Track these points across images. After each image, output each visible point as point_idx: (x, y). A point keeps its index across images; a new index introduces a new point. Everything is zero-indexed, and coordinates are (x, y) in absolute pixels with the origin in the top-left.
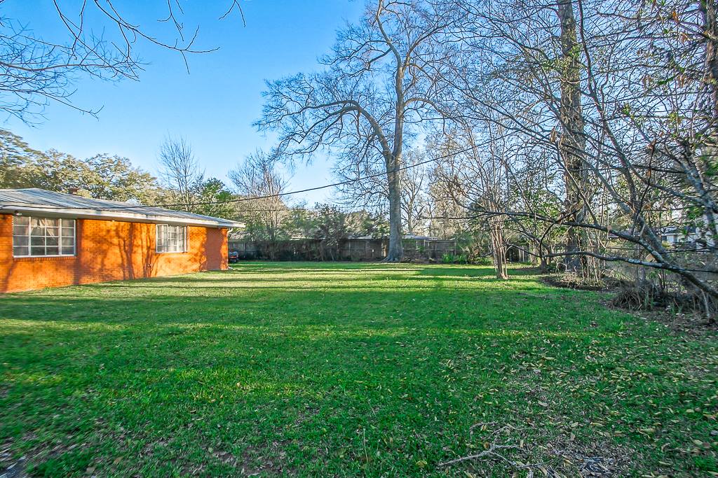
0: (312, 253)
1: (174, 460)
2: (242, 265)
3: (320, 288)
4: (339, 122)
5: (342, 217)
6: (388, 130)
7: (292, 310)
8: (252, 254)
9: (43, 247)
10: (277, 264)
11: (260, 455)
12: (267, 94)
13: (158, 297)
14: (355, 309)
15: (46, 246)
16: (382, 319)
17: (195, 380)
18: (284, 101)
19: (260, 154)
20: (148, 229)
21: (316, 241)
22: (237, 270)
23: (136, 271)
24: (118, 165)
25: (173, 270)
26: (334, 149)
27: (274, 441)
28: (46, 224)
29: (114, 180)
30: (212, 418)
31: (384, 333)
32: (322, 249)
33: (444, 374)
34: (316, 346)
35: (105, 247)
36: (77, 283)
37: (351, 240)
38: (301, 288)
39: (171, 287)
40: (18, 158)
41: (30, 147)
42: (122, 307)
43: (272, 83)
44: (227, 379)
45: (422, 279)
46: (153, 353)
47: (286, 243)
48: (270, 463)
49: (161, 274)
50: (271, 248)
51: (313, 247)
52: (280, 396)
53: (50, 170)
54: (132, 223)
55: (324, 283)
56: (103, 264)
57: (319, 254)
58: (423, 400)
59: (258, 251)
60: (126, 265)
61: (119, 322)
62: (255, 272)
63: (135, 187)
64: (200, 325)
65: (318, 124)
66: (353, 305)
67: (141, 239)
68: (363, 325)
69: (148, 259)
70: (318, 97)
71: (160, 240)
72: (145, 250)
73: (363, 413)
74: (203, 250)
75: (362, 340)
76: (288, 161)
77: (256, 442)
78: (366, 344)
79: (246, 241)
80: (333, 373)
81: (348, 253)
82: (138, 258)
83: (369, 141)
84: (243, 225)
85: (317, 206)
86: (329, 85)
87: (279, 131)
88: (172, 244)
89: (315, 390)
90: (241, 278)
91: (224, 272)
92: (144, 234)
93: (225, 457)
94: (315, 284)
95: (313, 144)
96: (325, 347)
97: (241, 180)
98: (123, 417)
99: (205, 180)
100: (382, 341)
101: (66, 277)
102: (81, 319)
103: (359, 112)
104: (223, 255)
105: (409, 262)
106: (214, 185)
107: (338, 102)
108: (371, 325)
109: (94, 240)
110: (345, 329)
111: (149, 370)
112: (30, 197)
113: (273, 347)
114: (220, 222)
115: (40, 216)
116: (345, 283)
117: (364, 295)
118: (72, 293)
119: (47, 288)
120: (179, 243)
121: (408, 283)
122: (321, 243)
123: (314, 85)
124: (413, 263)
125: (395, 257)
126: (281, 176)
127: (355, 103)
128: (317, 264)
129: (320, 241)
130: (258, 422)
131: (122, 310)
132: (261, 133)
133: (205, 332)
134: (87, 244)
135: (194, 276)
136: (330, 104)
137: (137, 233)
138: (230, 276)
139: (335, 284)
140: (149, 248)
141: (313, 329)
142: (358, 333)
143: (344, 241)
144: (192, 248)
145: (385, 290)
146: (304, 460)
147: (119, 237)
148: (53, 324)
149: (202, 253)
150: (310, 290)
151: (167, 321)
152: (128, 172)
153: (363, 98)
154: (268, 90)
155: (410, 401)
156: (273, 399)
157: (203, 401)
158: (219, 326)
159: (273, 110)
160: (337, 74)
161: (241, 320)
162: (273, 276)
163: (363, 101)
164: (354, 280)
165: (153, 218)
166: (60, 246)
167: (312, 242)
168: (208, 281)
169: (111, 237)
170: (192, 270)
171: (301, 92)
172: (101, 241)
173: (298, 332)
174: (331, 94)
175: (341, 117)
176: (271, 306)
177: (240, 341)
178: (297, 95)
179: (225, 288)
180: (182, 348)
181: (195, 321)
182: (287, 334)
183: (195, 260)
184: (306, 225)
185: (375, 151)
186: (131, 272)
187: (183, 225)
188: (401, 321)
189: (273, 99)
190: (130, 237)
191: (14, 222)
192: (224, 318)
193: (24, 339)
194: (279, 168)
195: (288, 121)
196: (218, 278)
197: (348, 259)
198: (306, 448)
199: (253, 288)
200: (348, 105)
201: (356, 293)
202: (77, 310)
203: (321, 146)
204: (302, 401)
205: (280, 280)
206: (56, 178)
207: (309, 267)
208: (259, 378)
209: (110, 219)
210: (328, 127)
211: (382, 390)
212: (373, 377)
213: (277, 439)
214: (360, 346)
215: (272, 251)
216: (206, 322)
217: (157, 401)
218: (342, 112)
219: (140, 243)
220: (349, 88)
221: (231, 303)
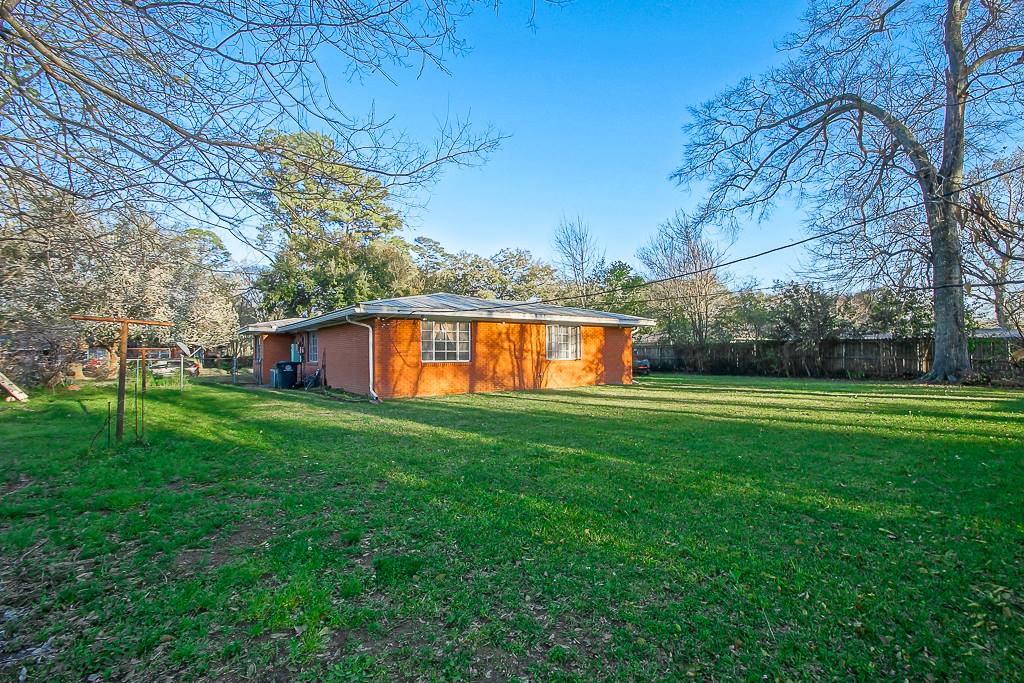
0: (768, 363)
1: (488, 594)
2: (654, 378)
3: (763, 419)
4: (820, 138)
5: (826, 302)
6: (927, 129)
7: (701, 447)
8: (670, 362)
9: (444, 350)
10: (706, 378)
11: (579, 627)
12: (691, 126)
13: (539, 413)
14: (815, 459)
15: (446, 351)
16: (866, 484)
17: (541, 513)
18: (719, 130)
19: (681, 218)
20: (538, 331)
21: (777, 344)
22: (644, 386)
23: (526, 381)
24: (520, 258)
25: (564, 380)
26: (811, 188)
27: (603, 616)
28: (447, 328)
29: (515, 277)
30: (543, 562)
31: (860, 507)
32: (787, 356)
33: (971, 610)
34: (718, 506)
35: (496, 351)
36: (471, 391)
37: (846, 342)
38: (729, 416)
39: (557, 401)
40: (437, 264)
41: (446, 251)
42: (503, 420)
43: (698, 108)
44: (576, 522)
45: (1004, 419)
46: (512, 474)
47: (724, 347)
48: (588, 641)
49: (552, 386)
50: (698, 355)
51: (770, 354)
52: (634, 561)
53: (461, 273)
54: (523, 324)
55: (772, 412)
56: (495, 372)
57: (782, 365)
58: (893, 643)
59: (679, 360)
60: (516, 373)
61: (493, 436)
62: (668, 388)
63: (536, 282)
64: (571, 451)
65: (779, 151)
66: (815, 453)
67: (532, 344)
68: (821, 488)
69: (539, 365)
70: (778, 108)
71: (550, 344)
72: (535, 356)
73: (756, 626)
74: (600, 356)
75: (807, 513)
76: (727, 221)
77: (580, 608)
78: (812, 520)
79: (662, 345)
80: (729, 551)
81: (841, 365)
82: (529, 365)
83: (887, 159)
84: (652, 323)
85: (777, 285)
86: (799, 80)
87: (710, 177)
88: (564, 349)
89: (688, 568)
90: (645, 396)
91: (626, 387)
92: (534, 337)
93: (539, 612)
94: (756, 412)
95: (770, 186)
96: (733, 510)
97: (654, 259)
98: (460, 536)
99: (607, 265)
100: (848, 521)
101: (462, 384)
102: (463, 428)
103: (861, 112)
104: (626, 363)
105: (984, 384)
106: (620, 269)
107: (818, 105)
108: (837, 491)
109: (487, 344)
110: (781, 489)
111: (501, 491)
112: (434, 302)
113: (650, 494)
114: (620, 319)
115: (441, 320)
116: (814, 415)
117: (846, 437)
118: (465, 400)
119: (447, 394)
120: (572, 348)
121: (961, 424)
122: (784, 347)
123: (771, 89)
124: (996, 386)
125: (949, 375)
126: (714, 246)
127: (851, 97)
128: (775, 382)
129: (783, 343)
130: (592, 585)
131: (501, 423)
132: (684, 186)
133: (573, 460)
134: (481, 349)
135: (588, 391)
136: (802, 112)
137: (527, 335)
138: (632, 393)
139: (795, 414)
140: (538, 353)
141: (724, 479)
142: (805, 500)
143: (832, 343)
144: (587, 353)
145: (898, 434)
146: (631, 655)
147: (510, 341)
148: (440, 430)
149: (600, 360)
150: (743, 420)
151: (538, 440)
152: (529, 266)
153: (869, 85)
154: (692, 120)
155: (860, 636)
156: (623, 562)
157: (540, 540)
158: (592, 455)
159: (700, 149)
160: (813, 57)
161: (623, 451)
162: (691, 395)
163: (869, 91)
164: (837, 410)
165: (543, 318)
166: (458, 351)
167: (765, 345)
168: (601, 396)
169: (502, 341)
170: (585, 382)
171: (747, 108)
172: (493, 345)
173: (698, 480)
174: (802, 96)
175: (824, 127)
176: (672, 437)
177: (610, 478)
178: (742, 114)
179: (619, 407)
180: (541, 475)
181: (567, 445)
182: (679, 480)
183: (591, 370)
184: (756, 319)
185: (896, 175)
186: (521, 380)
187: (576, 325)
188: (910, 492)
189: (702, 131)
190: (521, 341)
191: (422, 326)
192: (602, 445)
193: (413, 441)
194: (711, 235)
195: (726, 160)
196: (615, 394)
197: (841, 375)
198: (642, 641)
199: (656, 410)
200: (836, 104)
201: (828, 433)
202: (462, 418)
203: (784, 188)
204: (662, 577)
205: (701, 402)
206: (466, 280)
207: (756, 386)
208: (616, 529)
209: (501, 321)
210: (799, 153)
211: (809, 602)
212: (800, 576)
213: (608, 615)
214: (799, 520)
215: (700, 359)
216: (579, 447)
217: (496, 526)
218: (825, 121)
219: (530, 347)
220: (837, 75)
221: (619, 427)
